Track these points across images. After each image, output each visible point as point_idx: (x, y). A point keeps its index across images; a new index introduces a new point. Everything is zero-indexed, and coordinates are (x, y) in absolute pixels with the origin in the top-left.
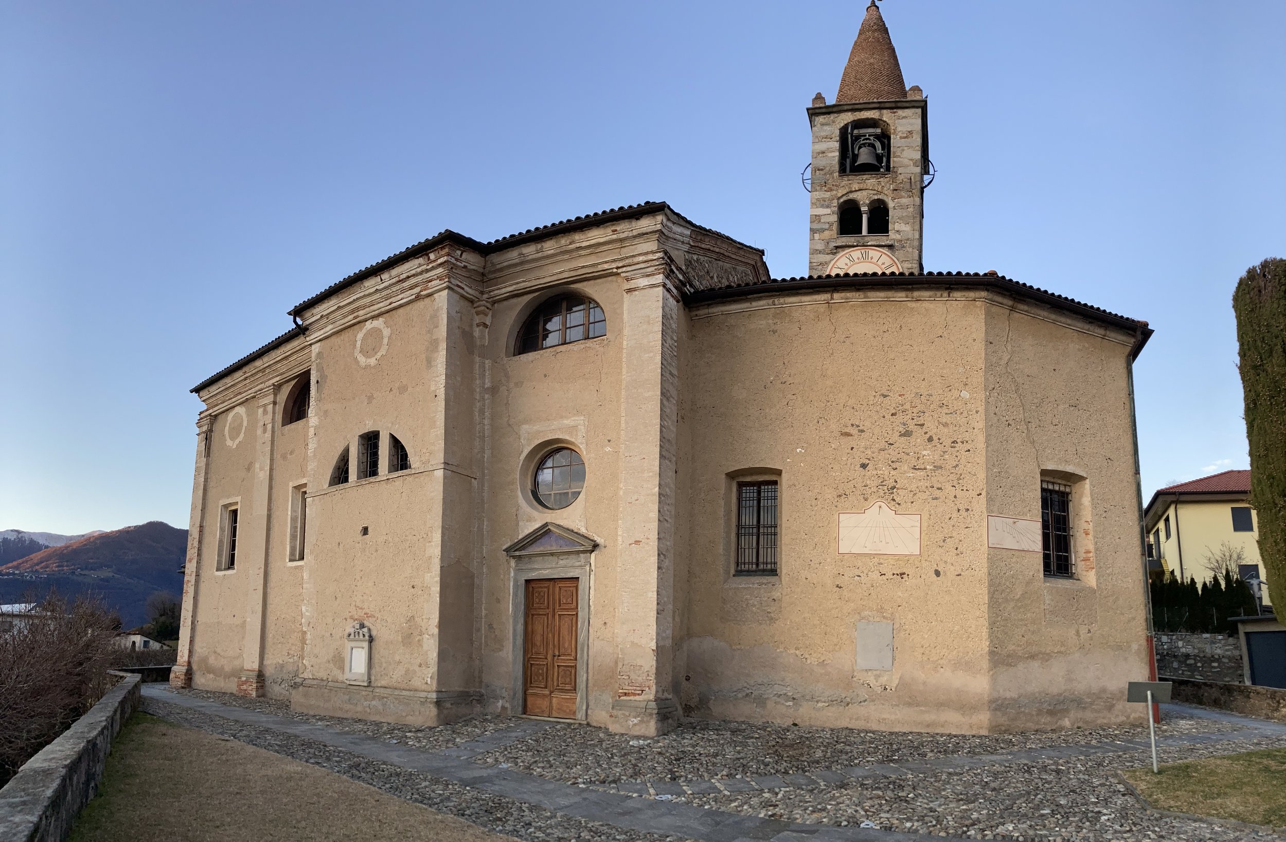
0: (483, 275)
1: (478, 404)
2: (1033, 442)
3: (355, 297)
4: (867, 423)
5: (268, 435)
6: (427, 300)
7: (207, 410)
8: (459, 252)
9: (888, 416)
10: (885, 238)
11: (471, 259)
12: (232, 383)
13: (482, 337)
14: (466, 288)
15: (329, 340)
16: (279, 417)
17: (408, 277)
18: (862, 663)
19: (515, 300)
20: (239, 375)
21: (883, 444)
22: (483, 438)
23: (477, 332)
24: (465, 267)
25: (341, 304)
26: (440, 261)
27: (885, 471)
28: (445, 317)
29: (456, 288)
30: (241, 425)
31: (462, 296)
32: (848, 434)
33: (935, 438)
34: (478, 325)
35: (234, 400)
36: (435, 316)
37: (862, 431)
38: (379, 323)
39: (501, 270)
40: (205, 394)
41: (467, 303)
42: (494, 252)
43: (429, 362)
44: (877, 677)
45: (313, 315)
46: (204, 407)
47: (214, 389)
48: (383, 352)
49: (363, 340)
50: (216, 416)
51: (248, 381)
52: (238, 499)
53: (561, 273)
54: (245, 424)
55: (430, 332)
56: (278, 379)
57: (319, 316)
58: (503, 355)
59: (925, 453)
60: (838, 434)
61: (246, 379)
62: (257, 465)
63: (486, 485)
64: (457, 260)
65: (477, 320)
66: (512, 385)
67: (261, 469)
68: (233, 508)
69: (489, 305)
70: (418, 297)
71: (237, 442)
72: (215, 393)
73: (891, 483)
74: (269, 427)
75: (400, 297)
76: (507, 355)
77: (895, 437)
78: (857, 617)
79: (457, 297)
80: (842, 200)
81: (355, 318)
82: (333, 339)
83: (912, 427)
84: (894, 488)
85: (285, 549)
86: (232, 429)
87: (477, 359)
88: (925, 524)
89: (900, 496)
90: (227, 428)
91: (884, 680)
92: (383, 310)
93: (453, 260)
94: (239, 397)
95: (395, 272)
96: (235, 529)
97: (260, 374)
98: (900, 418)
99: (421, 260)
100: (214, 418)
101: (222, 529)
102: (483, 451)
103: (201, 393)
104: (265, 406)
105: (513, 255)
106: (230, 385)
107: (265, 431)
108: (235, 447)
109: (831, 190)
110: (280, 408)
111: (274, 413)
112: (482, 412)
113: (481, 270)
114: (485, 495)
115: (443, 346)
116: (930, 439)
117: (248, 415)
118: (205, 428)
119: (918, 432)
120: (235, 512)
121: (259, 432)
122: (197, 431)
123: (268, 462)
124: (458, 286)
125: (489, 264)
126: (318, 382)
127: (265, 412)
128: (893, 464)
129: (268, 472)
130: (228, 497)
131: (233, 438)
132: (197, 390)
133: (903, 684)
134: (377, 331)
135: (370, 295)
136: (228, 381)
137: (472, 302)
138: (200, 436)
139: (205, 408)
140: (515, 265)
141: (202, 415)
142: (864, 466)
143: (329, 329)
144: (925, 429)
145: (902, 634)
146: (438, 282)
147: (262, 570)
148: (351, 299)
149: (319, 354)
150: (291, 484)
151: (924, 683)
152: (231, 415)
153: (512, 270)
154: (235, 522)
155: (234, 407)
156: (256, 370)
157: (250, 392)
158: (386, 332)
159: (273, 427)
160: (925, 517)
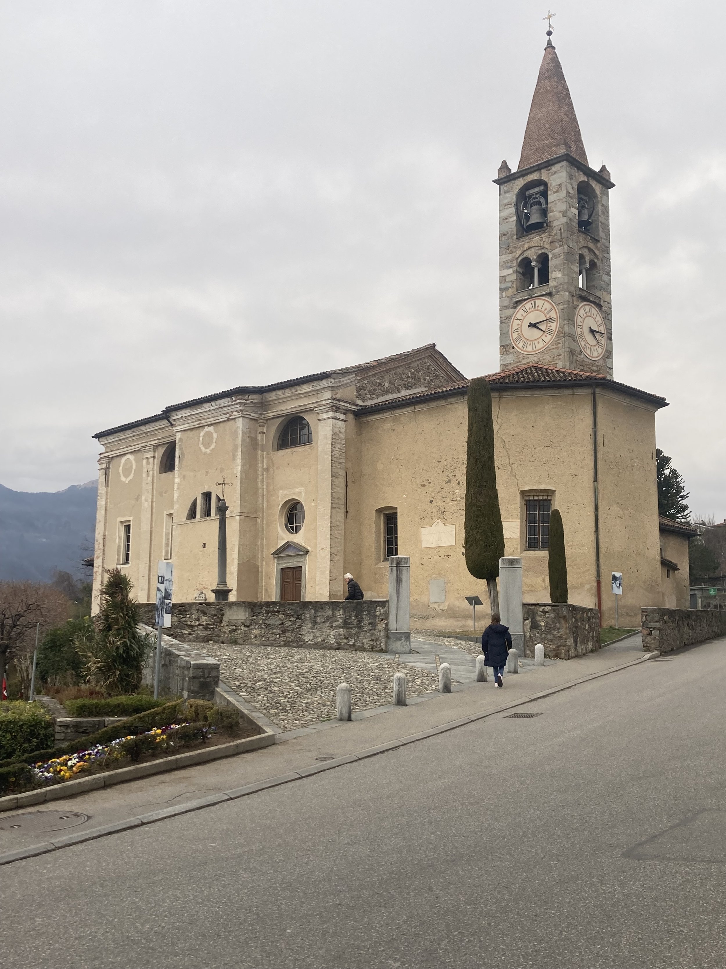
0: (262, 403)
1: (260, 478)
2: (515, 476)
3: (199, 411)
4: (432, 479)
5: (150, 479)
6: (232, 421)
7: (105, 453)
8: (247, 396)
9: (441, 473)
10: (546, 287)
11: (254, 398)
12: (124, 437)
13: (262, 440)
14: (252, 414)
15: (186, 432)
16: (157, 467)
17: (224, 406)
18: (432, 599)
19: (275, 420)
20: (129, 433)
21: (439, 489)
22: (263, 495)
23: (259, 437)
24: (251, 402)
25: (193, 413)
26: (238, 401)
27: (440, 503)
28: (241, 432)
29: (246, 416)
30: (131, 466)
31: (251, 419)
32: (424, 486)
33: (461, 482)
34: (260, 433)
35: (126, 449)
36: (236, 432)
37: (430, 483)
38: (211, 429)
39: (269, 401)
40: (104, 440)
41: (253, 422)
42: (265, 392)
43: (234, 457)
44: (439, 605)
45: (177, 415)
46: (103, 449)
47: (111, 439)
48: (213, 446)
49: (204, 436)
50: (112, 457)
51: (135, 438)
52: (131, 518)
53: (293, 408)
54: (134, 467)
55: (234, 440)
56: (156, 442)
57: (180, 416)
58: (271, 451)
59: (456, 491)
60: (420, 486)
61: (134, 436)
62: (143, 498)
63: (265, 521)
64: (246, 400)
65: (260, 429)
66: (275, 468)
67: (146, 500)
68: (127, 524)
69: (265, 422)
70: (229, 420)
71: (129, 479)
72: (111, 441)
73: (442, 509)
74: (151, 473)
75: (221, 417)
76: (273, 451)
77: (444, 484)
78: (429, 578)
79: (247, 420)
80: (520, 259)
81: (200, 423)
82: (189, 432)
83: (451, 478)
84: (444, 512)
85: (162, 552)
86: (124, 470)
87: (260, 452)
88: (457, 529)
89: (447, 515)
90: (121, 468)
91: (441, 607)
92: (213, 422)
93: (245, 401)
94: (129, 448)
95: (218, 402)
96: (128, 538)
97: (144, 435)
98: (446, 473)
99: (229, 399)
100: (111, 459)
101: (120, 538)
102: (263, 503)
103: (101, 439)
104: (148, 458)
105: (272, 396)
106: (122, 438)
107: (148, 475)
108: (127, 482)
109: (512, 252)
110: (157, 461)
111: (154, 464)
112: (262, 482)
113: (261, 401)
114: (265, 526)
115: (240, 449)
116: (459, 483)
117: (136, 462)
118: (104, 466)
119: (453, 480)
120: (128, 528)
121: (144, 475)
122: (99, 467)
123: (151, 496)
124: (247, 414)
125: (264, 398)
126: (179, 457)
127: (148, 463)
128: (443, 499)
129: (150, 504)
130: (124, 516)
131: (126, 476)
132: (98, 436)
133: (450, 608)
134: (209, 434)
135: (206, 411)
136: (122, 435)
137: (256, 420)
138: (101, 471)
139: (104, 451)
140: (275, 400)
141: (102, 456)
142: (431, 502)
143: (186, 426)
144: (456, 478)
145: (449, 584)
146: (236, 413)
147: (148, 565)
148: (197, 412)
149: (181, 439)
150: (165, 513)
151: (459, 607)
152: (124, 459)
153: (274, 402)
154: (129, 533)
155: (125, 454)
156: (141, 432)
157: (137, 446)
158: (215, 435)
159: (153, 474)
160: (457, 526)
